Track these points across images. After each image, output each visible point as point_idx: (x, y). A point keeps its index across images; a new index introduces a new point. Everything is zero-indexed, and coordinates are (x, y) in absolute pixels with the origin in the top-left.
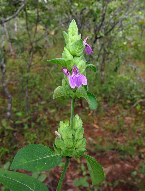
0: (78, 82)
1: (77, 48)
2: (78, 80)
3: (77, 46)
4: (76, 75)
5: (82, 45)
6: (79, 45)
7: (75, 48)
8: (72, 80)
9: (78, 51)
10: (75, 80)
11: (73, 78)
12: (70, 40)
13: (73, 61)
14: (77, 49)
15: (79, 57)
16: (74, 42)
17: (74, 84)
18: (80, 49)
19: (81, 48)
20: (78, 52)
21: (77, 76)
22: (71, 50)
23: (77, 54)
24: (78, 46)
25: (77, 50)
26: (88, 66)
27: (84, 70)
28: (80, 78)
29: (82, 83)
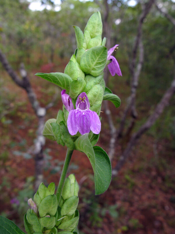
0: (83, 124)
1: (94, 61)
2: (85, 121)
3: (95, 57)
4: (82, 111)
5: (104, 58)
6: (99, 56)
7: (90, 60)
8: (73, 119)
9: (95, 66)
10: (78, 119)
11: (77, 116)
12: (84, 45)
13: (82, 83)
14: (95, 63)
15: (95, 77)
16: (90, 50)
17: (76, 128)
18: (100, 63)
19: (103, 62)
20: (94, 69)
21: (84, 114)
22: (83, 63)
23: (93, 72)
24: (98, 58)
25: (93, 65)
27: (100, 102)
28: (88, 117)
29: (91, 128)
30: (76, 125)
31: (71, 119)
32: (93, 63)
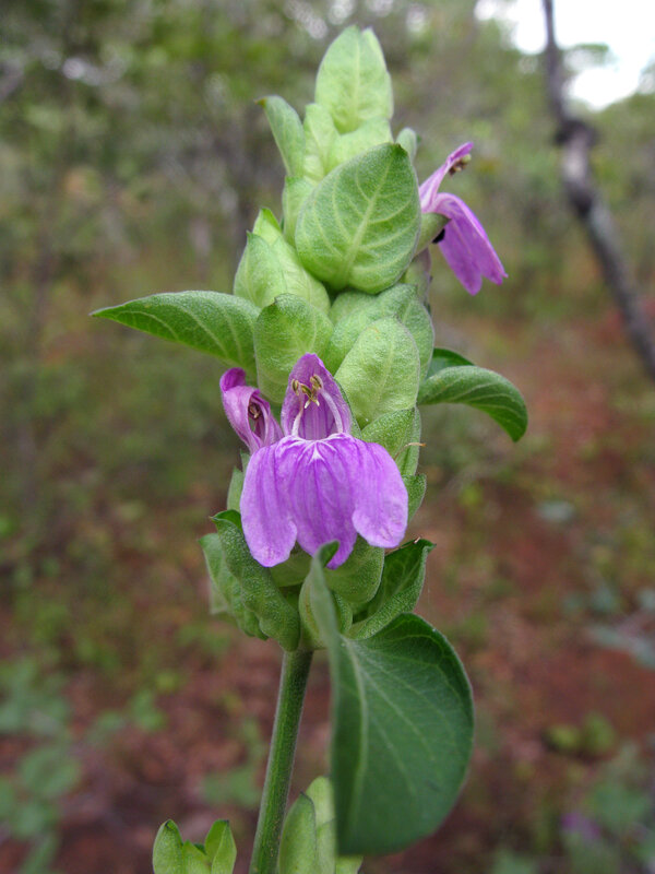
0: (319, 504)
1: (357, 219)
2: (326, 487)
3: (362, 204)
4: (309, 444)
5: (402, 198)
6: (376, 195)
7: (338, 217)
8: (268, 485)
9: (364, 242)
10: (291, 486)
11: (282, 468)
14: (361, 228)
15: (376, 294)
17: (285, 529)
18: (387, 227)
19: (399, 220)
20: (363, 258)
21: (316, 455)
22: (304, 237)
23: (361, 273)
24: (371, 203)
25: (354, 240)
26: (449, 379)
27: (404, 402)
28: (337, 468)
29: (355, 518)
30: (282, 514)
31: (259, 487)
32: (352, 232)
